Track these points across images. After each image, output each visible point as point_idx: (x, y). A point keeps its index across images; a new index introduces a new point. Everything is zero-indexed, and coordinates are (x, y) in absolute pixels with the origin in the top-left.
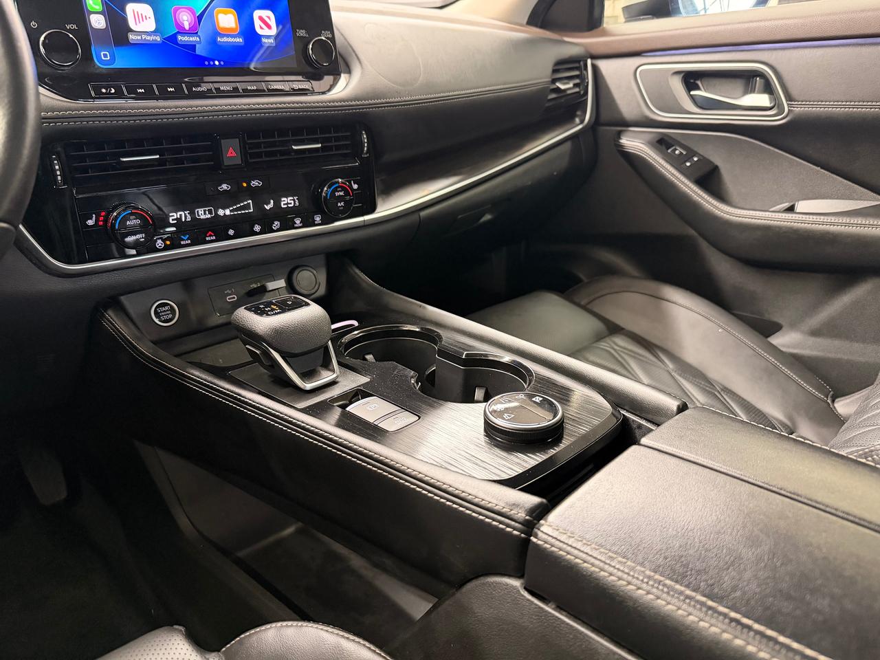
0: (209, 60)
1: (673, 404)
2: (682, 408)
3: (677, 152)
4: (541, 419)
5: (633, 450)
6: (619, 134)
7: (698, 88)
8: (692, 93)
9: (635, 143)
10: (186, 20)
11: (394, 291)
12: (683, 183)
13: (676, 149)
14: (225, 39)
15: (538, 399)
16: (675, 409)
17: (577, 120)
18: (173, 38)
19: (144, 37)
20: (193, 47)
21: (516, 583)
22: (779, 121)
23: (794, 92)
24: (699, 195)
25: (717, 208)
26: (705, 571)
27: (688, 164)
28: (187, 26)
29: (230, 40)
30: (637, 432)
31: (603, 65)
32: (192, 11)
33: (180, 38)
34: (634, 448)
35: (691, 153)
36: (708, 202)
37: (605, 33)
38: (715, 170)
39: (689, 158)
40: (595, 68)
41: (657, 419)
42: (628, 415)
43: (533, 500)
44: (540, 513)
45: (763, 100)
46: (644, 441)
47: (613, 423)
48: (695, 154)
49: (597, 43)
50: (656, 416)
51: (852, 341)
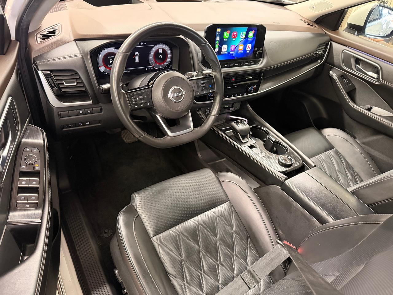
0: (235, 57)
1: (313, 165)
2: (315, 166)
3: (345, 81)
4: (288, 162)
5: (303, 173)
6: (331, 69)
7: (359, 65)
8: (356, 65)
9: (333, 74)
10: (233, 48)
11: (259, 116)
12: (343, 92)
13: (346, 80)
14: (239, 52)
15: (289, 158)
16: (313, 166)
17: (319, 61)
18: (229, 53)
19: (224, 53)
20: (232, 54)
21: (280, 187)
22: (376, 83)
23: (384, 77)
24: (346, 97)
25: (350, 103)
26: (308, 193)
27: (347, 86)
28: (233, 50)
29: (240, 52)
30: (305, 169)
31: (334, 44)
32: (235, 46)
33: (231, 52)
34: (304, 172)
35: (350, 82)
36: (348, 100)
37: (338, 34)
38: (355, 89)
39: (348, 84)
40: (331, 44)
41: (311, 167)
42: (305, 164)
43: (286, 177)
44: (287, 179)
45: (375, 76)
46: (306, 172)
47: (301, 165)
48: (351, 82)
49: (334, 37)
50: (310, 166)
51: (372, 149)
